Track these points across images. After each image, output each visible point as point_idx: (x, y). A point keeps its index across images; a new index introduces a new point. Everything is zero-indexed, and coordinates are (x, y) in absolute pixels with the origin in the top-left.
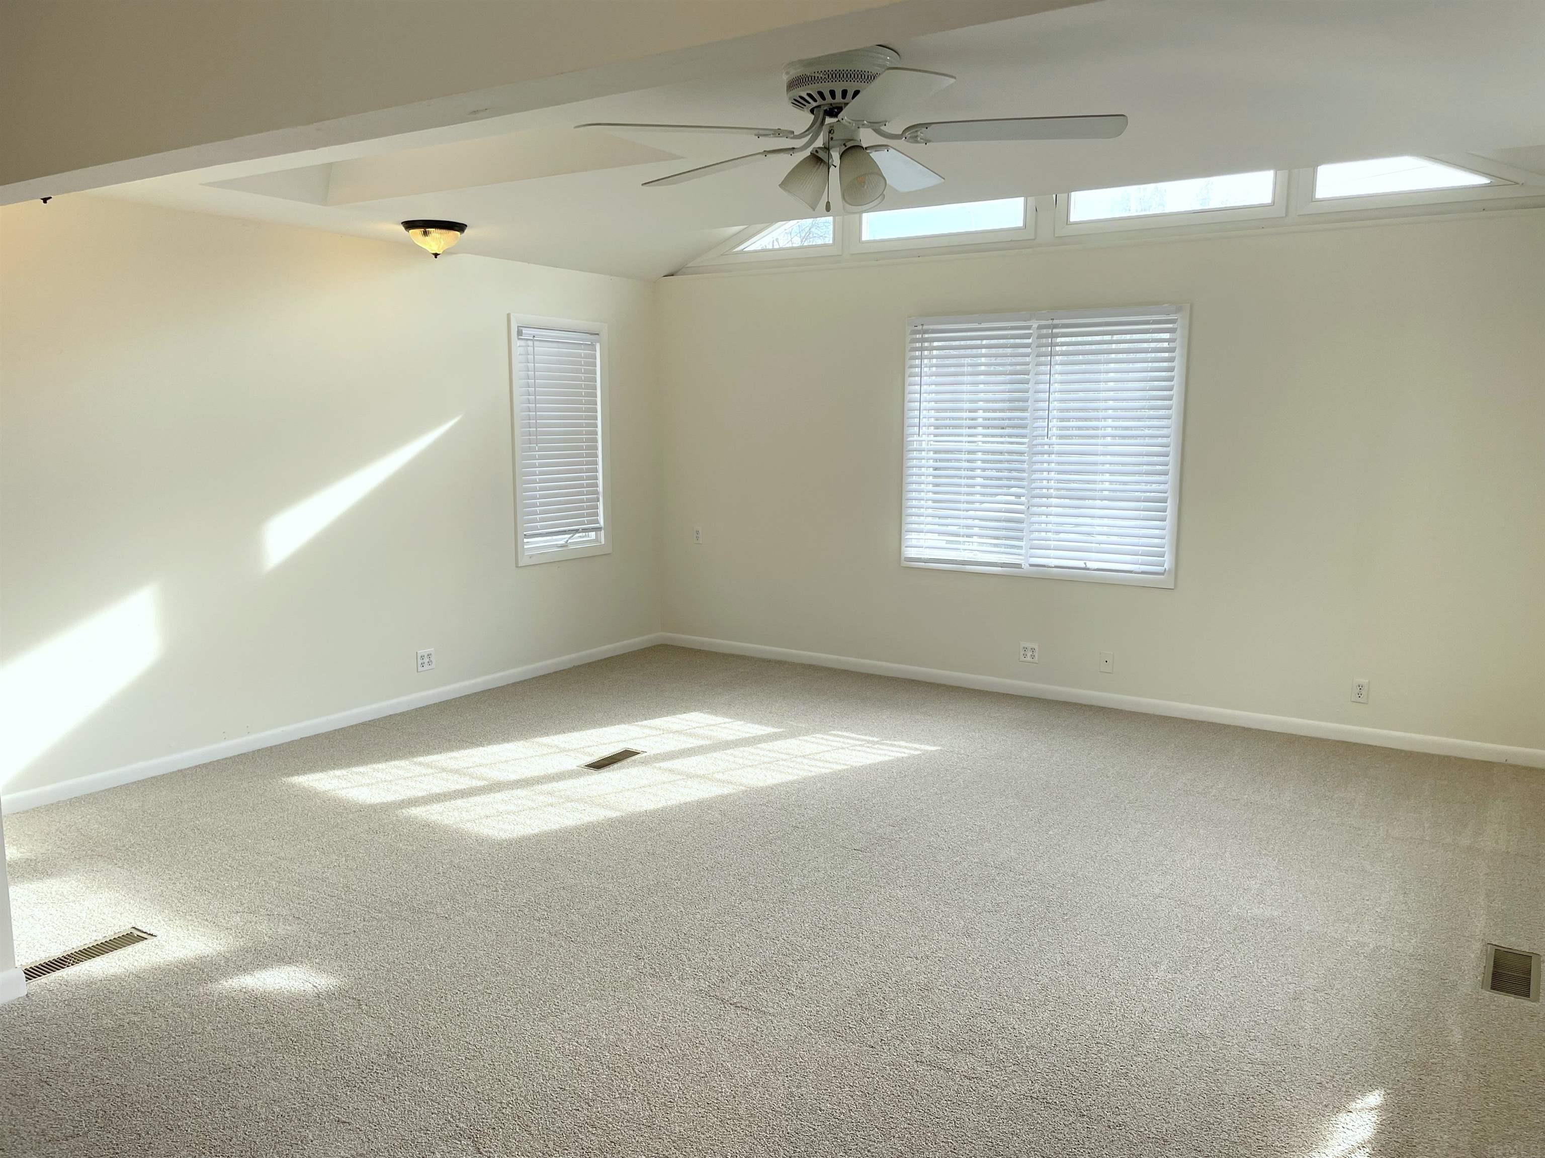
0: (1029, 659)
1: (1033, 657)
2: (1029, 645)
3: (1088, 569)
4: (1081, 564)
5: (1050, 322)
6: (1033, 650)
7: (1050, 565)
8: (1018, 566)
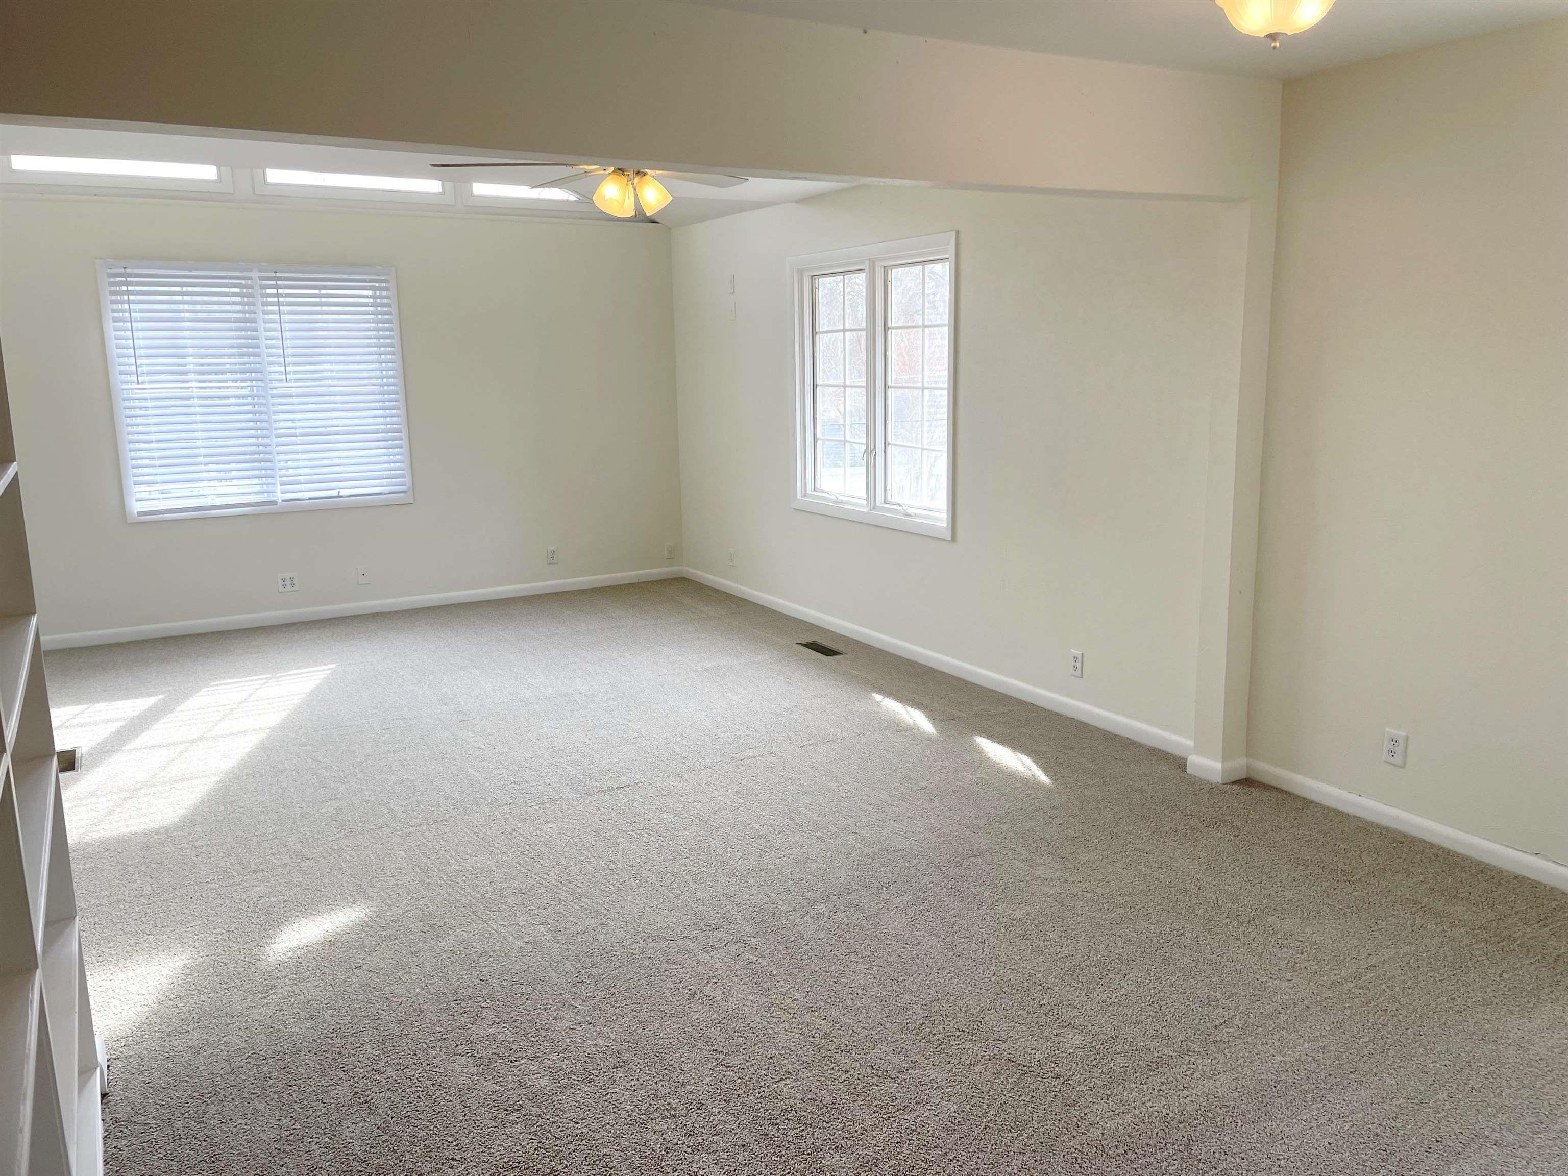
0: (289, 588)
1: (293, 585)
2: (288, 575)
3: (341, 497)
4: (335, 493)
5: (273, 274)
6: (292, 579)
7: (304, 498)
8: (274, 503)
